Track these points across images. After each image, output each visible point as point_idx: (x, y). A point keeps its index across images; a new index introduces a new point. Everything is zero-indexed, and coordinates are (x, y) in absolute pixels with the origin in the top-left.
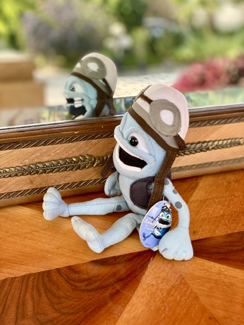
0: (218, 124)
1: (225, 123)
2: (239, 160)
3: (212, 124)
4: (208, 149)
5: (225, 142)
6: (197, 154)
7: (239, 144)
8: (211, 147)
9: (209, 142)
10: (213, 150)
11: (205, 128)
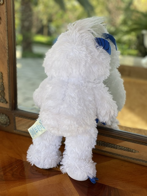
0: (123, 140)
1: (125, 141)
2: (133, 159)
3: (120, 139)
4: (117, 148)
5: (126, 148)
6: (112, 149)
7: (132, 152)
8: (118, 148)
9: (117, 146)
10: (120, 150)
11: (116, 139)
